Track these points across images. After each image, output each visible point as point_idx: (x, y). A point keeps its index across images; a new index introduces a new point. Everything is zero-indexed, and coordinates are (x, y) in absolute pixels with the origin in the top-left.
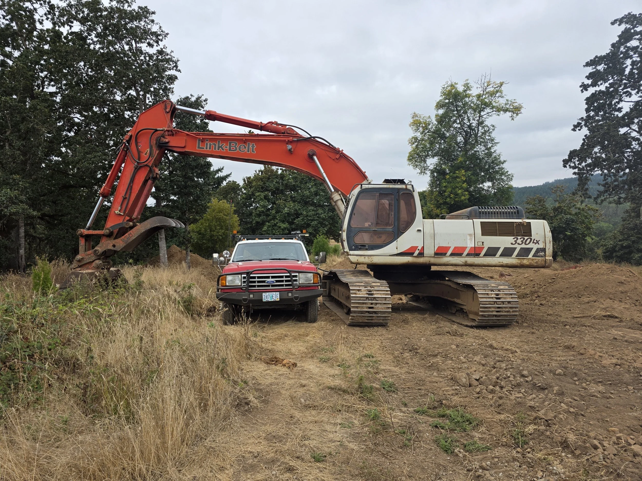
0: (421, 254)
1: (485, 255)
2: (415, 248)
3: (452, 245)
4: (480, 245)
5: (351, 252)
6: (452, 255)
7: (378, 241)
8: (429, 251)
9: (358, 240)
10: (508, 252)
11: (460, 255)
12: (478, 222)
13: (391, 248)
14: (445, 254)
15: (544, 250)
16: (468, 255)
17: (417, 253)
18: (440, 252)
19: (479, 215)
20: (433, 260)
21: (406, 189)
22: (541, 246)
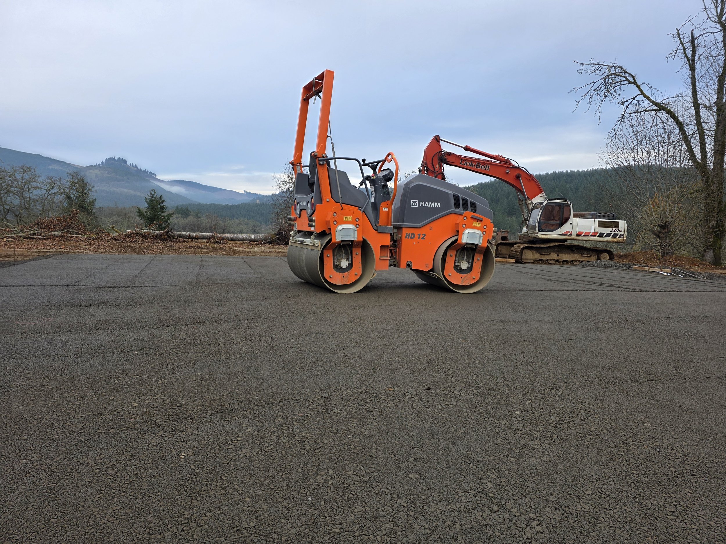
0: (570, 235)
1: (598, 236)
2: (568, 232)
3: (584, 232)
4: (597, 231)
5: (540, 233)
6: (584, 235)
7: (552, 228)
8: (574, 233)
9: (543, 227)
10: (608, 235)
11: (588, 236)
12: (597, 220)
13: (558, 232)
14: (581, 235)
15: (623, 235)
16: (591, 236)
17: (569, 234)
18: (579, 235)
19: (597, 217)
20: (575, 238)
21: (567, 203)
22: (622, 233)
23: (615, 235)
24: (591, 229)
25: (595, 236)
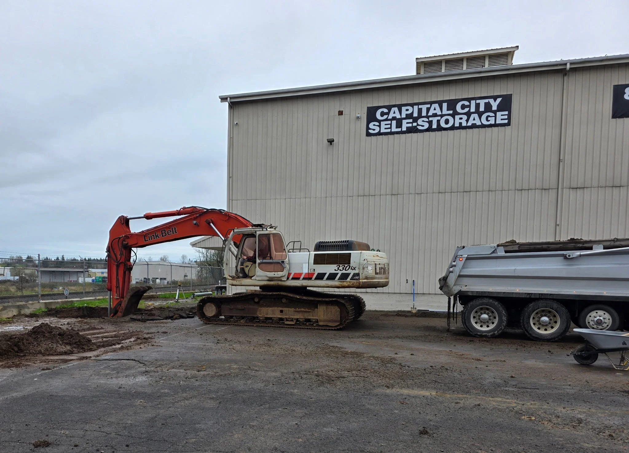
23: (344, 277)
24: (302, 268)
25: (310, 279)
